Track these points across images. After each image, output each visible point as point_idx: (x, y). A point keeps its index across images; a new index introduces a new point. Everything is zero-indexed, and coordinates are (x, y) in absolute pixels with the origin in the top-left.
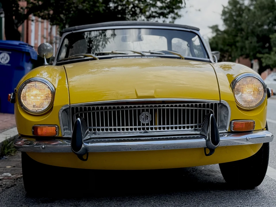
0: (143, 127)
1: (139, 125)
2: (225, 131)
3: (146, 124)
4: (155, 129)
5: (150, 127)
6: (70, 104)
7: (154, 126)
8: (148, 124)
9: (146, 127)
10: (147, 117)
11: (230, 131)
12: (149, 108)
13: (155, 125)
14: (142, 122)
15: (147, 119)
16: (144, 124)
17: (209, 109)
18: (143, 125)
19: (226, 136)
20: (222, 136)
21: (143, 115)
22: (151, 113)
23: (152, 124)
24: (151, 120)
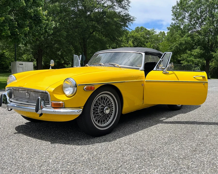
5: (29, 99)
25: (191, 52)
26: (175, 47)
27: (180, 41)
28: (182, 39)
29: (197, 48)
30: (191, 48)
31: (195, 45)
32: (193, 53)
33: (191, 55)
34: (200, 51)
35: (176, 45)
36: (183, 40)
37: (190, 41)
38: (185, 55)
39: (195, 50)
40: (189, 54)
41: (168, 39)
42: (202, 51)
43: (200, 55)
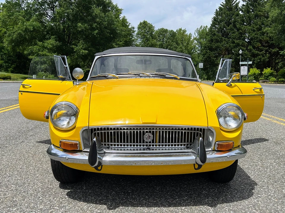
0: (147, 144)
1: (143, 142)
2: (210, 149)
3: (149, 142)
4: (156, 146)
5: (152, 144)
6: (89, 126)
7: (154, 144)
8: (150, 142)
9: (148, 144)
10: (150, 137)
11: (214, 149)
12: (152, 131)
13: (156, 143)
14: (145, 140)
15: (150, 138)
16: (148, 142)
17: (198, 132)
18: (146, 142)
19: (211, 153)
20: (208, 154)
21: (146, 136)
22: (153, 134)
23: (153, 142)
24: (153, 139)
25: (43, 43)
26: (18, 35)
27: (25, 27)
28: (28, 23)
29: (50, 38)
30: (41, 37)
31: (47, 34)
32: (46, 45)
33: (44, 47)
34: (55, 43)
35: (19, 32)
36: (30, 26)
37: (40, 27)
38: (35, 47)
39: (48, 41)
40: (40, 46)
41: (4, 20)
42: (58, 43)
43: (55, 48)
